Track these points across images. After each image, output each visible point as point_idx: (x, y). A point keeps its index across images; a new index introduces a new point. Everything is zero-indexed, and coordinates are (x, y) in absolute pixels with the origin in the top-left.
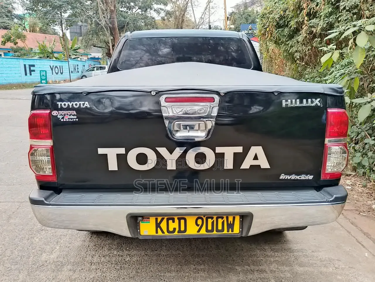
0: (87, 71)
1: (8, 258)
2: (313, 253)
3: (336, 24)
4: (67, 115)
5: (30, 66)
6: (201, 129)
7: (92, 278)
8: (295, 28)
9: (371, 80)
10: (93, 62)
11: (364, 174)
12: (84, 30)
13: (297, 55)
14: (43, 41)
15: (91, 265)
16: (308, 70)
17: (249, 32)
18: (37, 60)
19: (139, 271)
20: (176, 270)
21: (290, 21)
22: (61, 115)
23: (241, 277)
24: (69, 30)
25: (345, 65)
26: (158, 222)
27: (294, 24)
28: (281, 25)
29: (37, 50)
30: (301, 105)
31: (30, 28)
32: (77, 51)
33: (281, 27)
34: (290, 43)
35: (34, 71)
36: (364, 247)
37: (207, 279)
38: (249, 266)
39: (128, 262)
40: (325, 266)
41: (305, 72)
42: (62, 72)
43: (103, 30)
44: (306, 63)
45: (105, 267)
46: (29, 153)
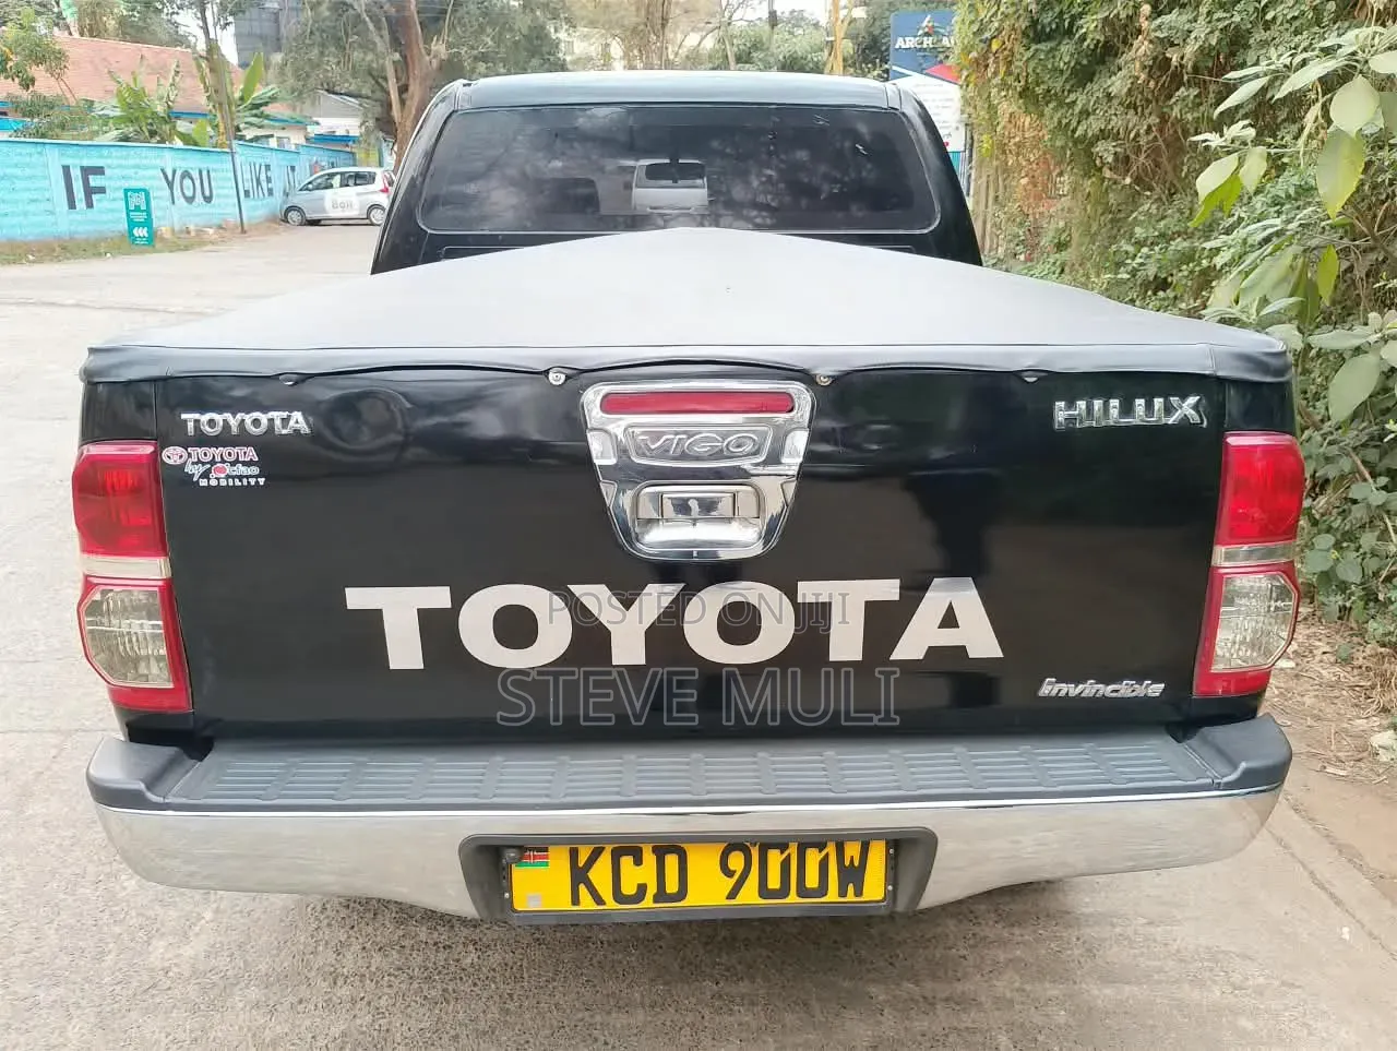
0: (305, 188)
1: (22, 957)
2: (1152, 929)
3: (1257, 36)
4: (223, 461)
5: (87, 171)
6: (742, 513)
7: (337, 1036)
8: (1098, 41)
9: (1380, 259)
10: (327, 153)
11: (1344, 612)
12: (290, 28)
13: (1106, 151)
14: (133, 73)
15: (335, 983)
16: (1146, 207)
17: (922, 43)
18: (112, 149)
19: (511, 1006)
20: (647, 1002)
21: (1080, 15)
22: (199, 462)
23: (889, 1024)
24: (231, 29)
25: (1289, 196)
26: (581, 865)
27: (1096, 26)
28: (1048, 30)
29: (110, 107)
30: (1125, 421)
31: (79, 20)
32: (267, 110)
33: (1049, 37)
34: (1080, 99)
35: (102, 190)
36: (1338, 903)
37: (765, 1037)
38: (917, 983)
39: (471, 970)
40: (1197, 982)
41: (1134, 215)
42: (207, 193)
43: (360, 27)
44: (1138, 180)
45: (386, 990)
46: (79, 605)
